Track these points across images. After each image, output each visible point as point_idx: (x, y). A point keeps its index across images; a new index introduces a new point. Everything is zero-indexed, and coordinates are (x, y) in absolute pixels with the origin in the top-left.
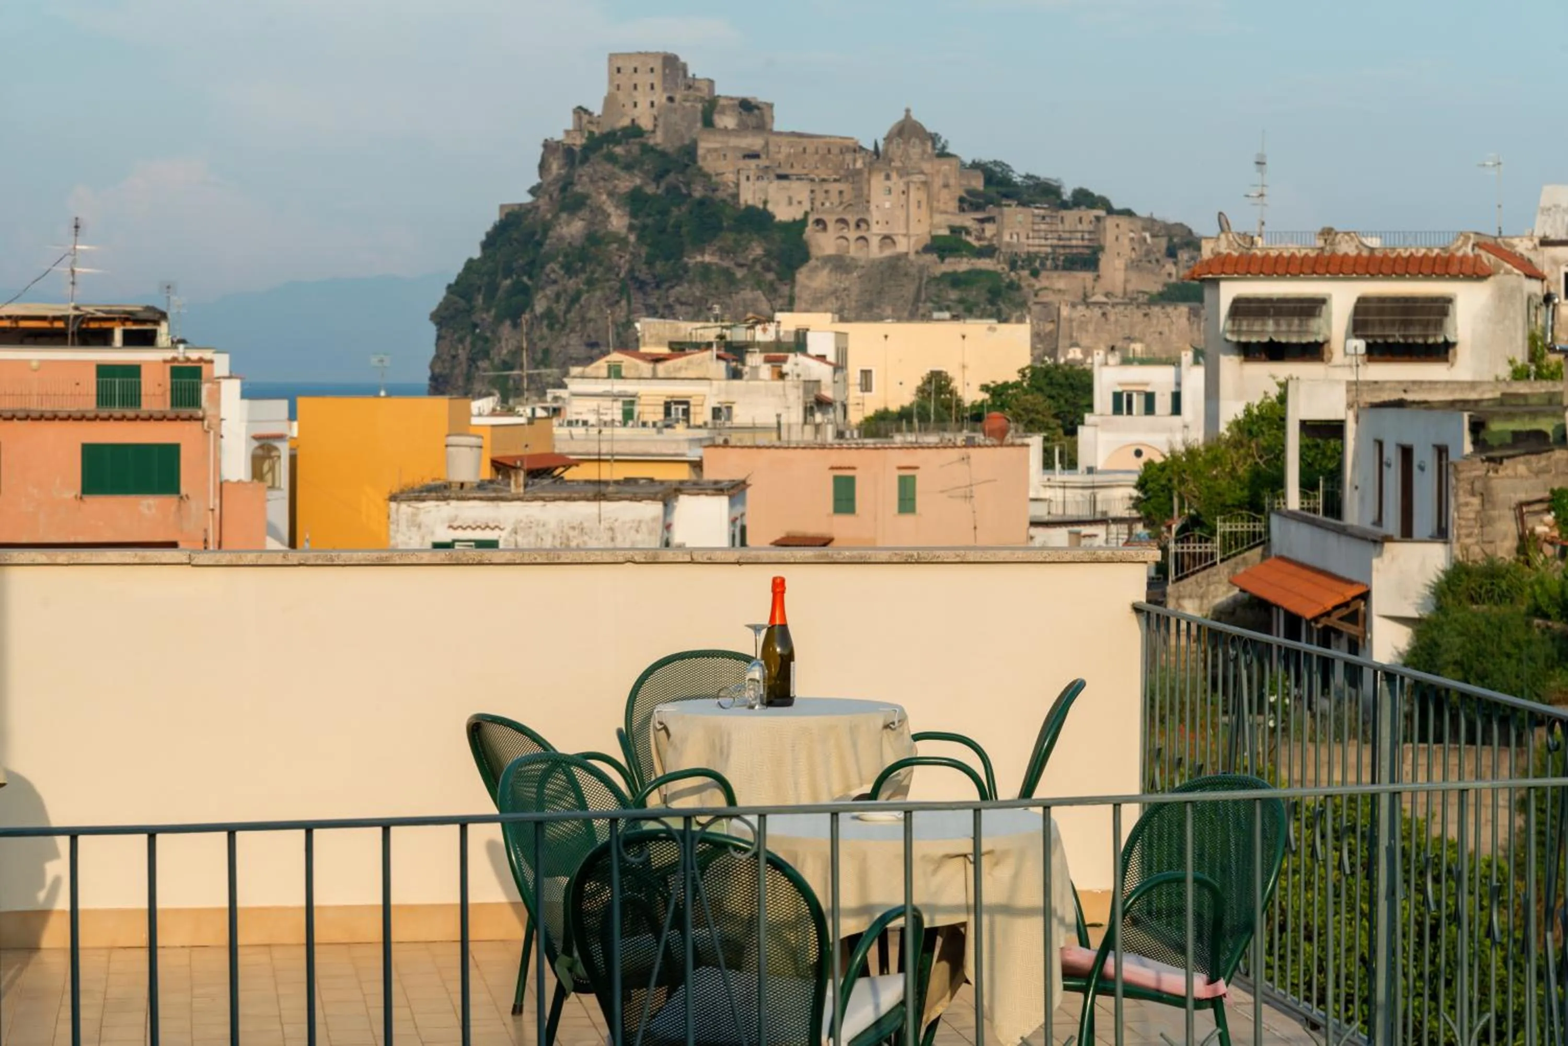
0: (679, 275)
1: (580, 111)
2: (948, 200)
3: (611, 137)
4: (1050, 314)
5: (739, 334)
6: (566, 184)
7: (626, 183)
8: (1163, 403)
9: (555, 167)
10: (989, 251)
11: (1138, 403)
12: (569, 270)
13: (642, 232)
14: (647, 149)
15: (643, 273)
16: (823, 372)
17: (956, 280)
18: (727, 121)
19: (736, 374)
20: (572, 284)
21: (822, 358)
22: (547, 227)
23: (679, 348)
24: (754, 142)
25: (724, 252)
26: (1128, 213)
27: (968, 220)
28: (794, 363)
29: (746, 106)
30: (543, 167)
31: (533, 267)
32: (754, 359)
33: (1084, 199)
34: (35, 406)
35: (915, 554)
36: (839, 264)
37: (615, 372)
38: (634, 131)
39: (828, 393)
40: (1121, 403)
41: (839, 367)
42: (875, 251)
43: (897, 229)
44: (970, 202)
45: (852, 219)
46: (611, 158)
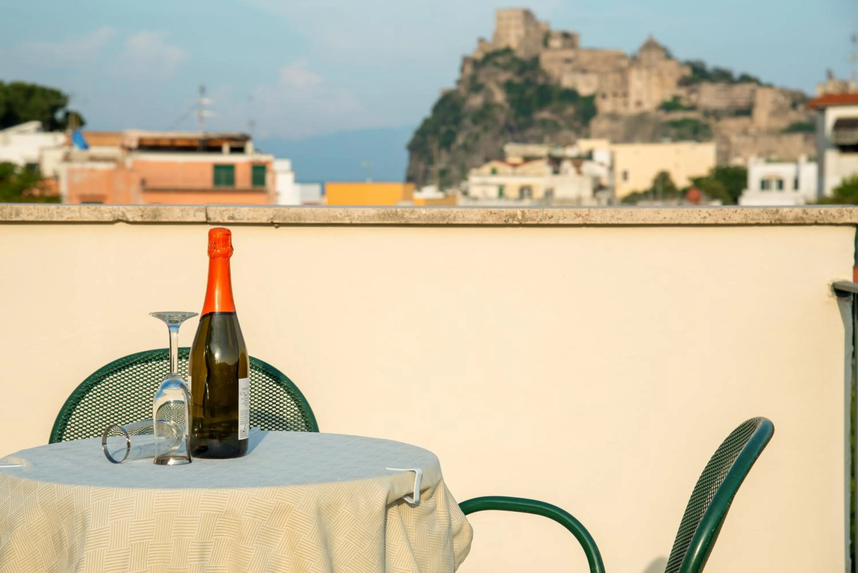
0: (530, 124)
1: (481, 41)
2: (671, 82)
3: (497, 53)
4: (726, 140)
5: (558, 152)
6: (473, 78)
7: (505, 76)
8: (789, 184)
9: (469, 70)
10: (693, 108)
11: (774, 185)
12: (475, 122)
13: (512, 102)
14: (515, 60)
15: (512, 123)
16: (602, 172)
17: (675, 124)
18: (555, 43)
19: (556, 172)
20: (477, 129)
21: (602, 164)
22: (464, 100)
23: (528, 159)
24: (569, 54)
25: (554, 111)
26: (770, 86)
27: (682, 92)
28: (587, 167)
29: (566, 36)
30: (462, 70)
31: (457, 121)
32: (567, 165)
33: (745, 79)
34: (180, 184)
35: (519, 213)
36: (613, 117)
37: (494, 172)
38: (508, 51)
39: (605, 181)
40: (765, 185)
41: (611, 168)
42: (632, 110)
43: (644, 98)
44: (684, 82)
45: (620, 92)
46: (497, 65)
